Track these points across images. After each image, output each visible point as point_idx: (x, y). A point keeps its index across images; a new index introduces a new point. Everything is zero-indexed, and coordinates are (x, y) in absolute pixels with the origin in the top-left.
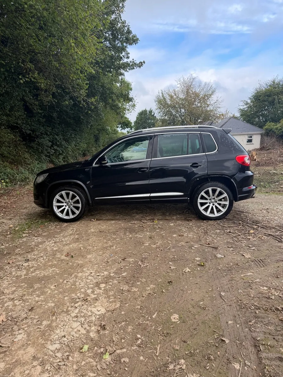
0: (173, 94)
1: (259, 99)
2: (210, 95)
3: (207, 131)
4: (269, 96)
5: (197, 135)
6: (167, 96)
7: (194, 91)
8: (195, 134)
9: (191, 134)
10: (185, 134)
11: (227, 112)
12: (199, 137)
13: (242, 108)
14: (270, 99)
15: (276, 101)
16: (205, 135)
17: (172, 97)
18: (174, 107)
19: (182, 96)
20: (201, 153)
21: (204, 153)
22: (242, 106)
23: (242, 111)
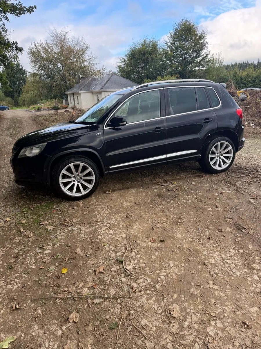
0: (47, 48)
1: (135, 57)
2: (85, 50)
3: (210, 86)
4: (143, 54)
5: (203, 89)
6: (41, 49)
7: (67, 45)
8: (201, 88)
9: (197, 88)
10: (192, 88)
11: (104, 68)
12: (205, 91)
13: (119, 64)
14: (144, 58)
15: (150, 60)
16: (209, 89)
17: (46, 50)
18: (51, 61)
19: (56, 50)
20: (208, 108)
21: (211, 108)
22: (119, 63)
23: (120, 67)
